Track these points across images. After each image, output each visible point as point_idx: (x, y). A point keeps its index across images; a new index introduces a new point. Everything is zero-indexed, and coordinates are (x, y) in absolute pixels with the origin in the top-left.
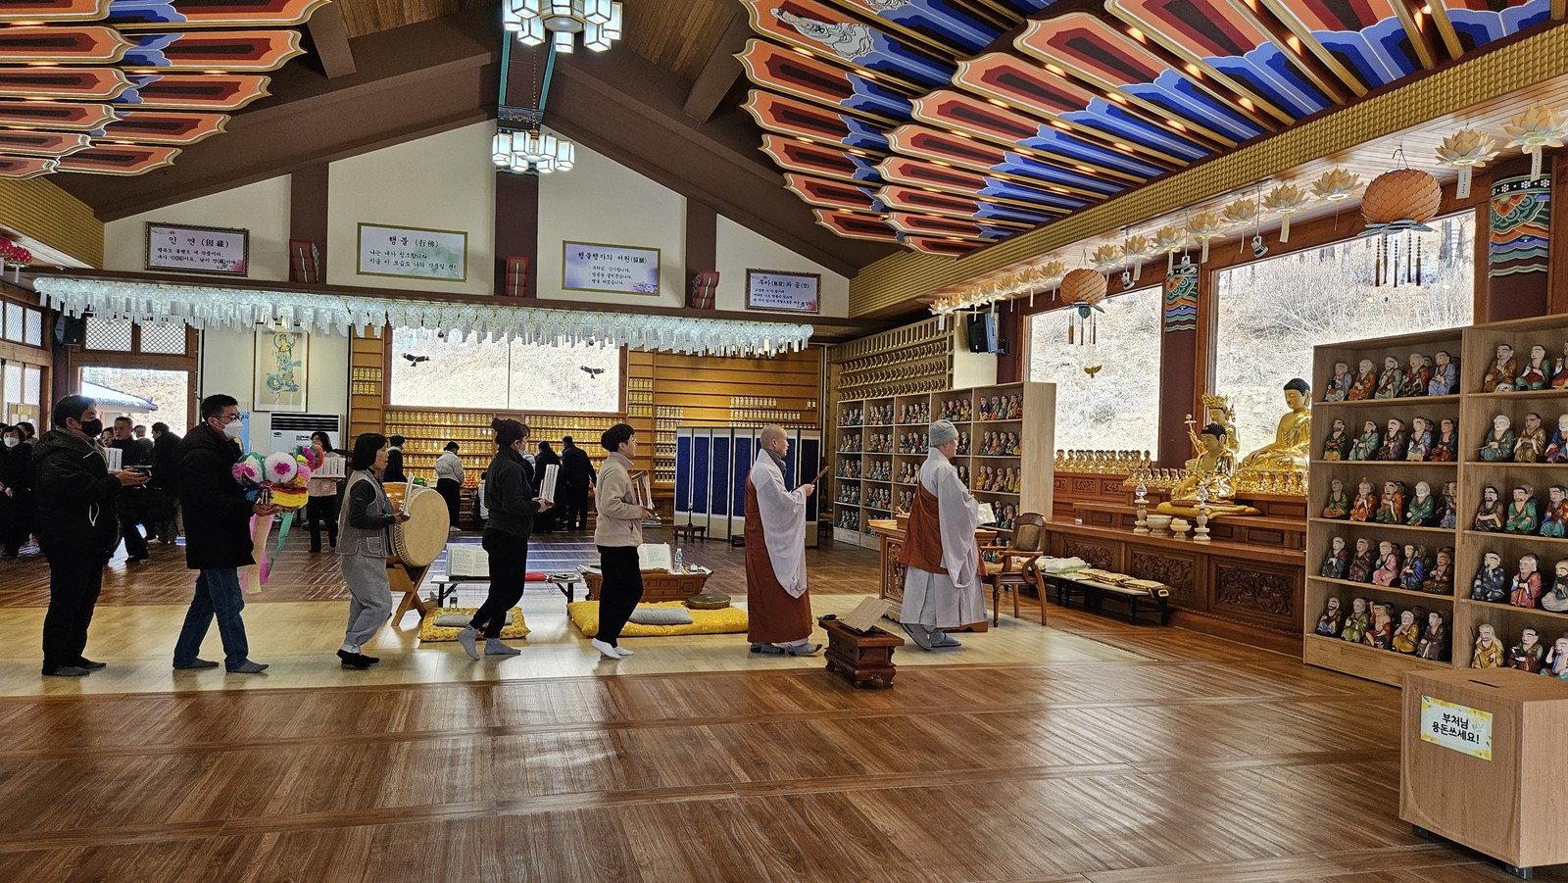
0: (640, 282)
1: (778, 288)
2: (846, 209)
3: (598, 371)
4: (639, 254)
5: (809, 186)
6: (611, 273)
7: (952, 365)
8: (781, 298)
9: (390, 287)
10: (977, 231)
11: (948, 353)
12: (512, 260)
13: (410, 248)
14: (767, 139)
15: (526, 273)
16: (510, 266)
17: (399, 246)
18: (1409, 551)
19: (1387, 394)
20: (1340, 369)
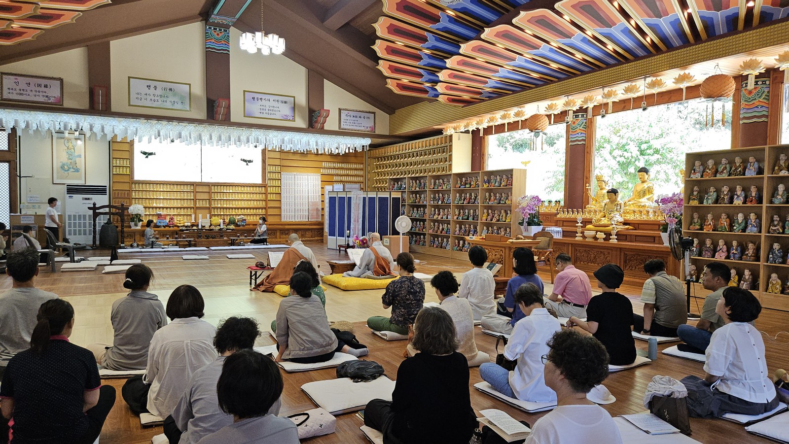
0: (285, 114)
1: (355, 118)
2: (406, 80)
3: (250, 161)
4: (284, 99)
5: (391, 68)
6: (270, 109)
7: (451, 160)
8: (357, 124)
9: (148, 113)
10: (480, 93)
11: (448, 154)
12: (221, 101)
13: (159, 92)
14: (378, 42)
15: (227, 108)
16: (219, 104)
17: (152, 90)
18: (735, 243)
19: (724, 175)
20: (697, 163)
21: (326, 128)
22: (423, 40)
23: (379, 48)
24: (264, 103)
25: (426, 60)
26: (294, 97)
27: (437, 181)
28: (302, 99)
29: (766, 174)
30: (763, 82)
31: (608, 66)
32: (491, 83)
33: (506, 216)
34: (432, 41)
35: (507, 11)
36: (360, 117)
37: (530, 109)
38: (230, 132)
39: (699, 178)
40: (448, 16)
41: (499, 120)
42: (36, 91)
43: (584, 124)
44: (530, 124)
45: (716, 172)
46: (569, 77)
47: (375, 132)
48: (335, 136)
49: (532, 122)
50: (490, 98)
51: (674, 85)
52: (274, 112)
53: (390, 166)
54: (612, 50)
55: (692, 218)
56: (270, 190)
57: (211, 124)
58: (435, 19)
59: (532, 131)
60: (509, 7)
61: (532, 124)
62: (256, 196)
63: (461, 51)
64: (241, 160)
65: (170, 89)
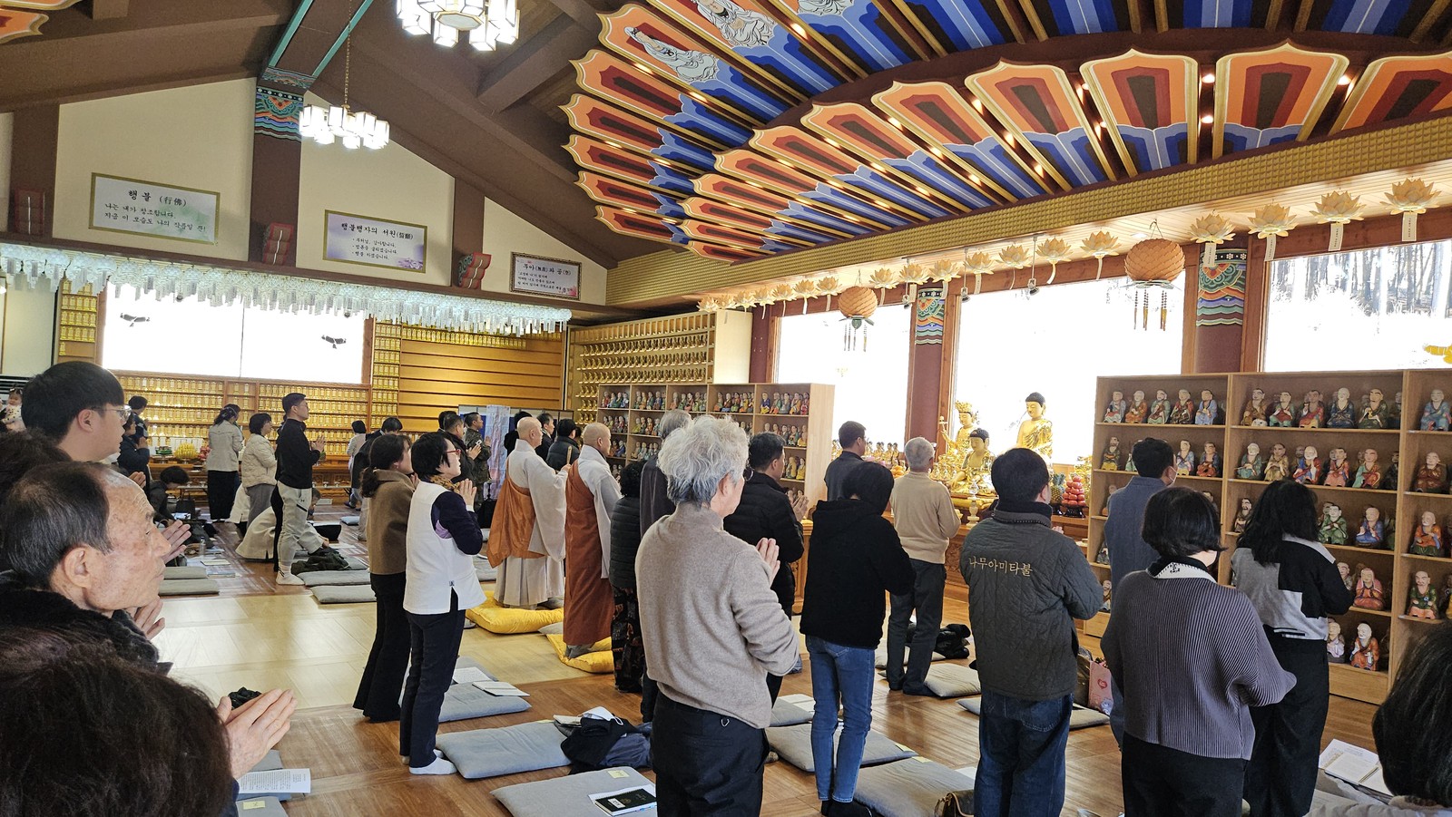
0: (406, 258)
1: (541, 273)
2: (630, 210)
3: (340, 341)
4: (406, 230)
5: (601, 185)
6: (376, 247)
7: (711, 358)
8: (545, 283)
10: (760, 243)
11: (709, 346)
12: (276, 228)
13: (153, 205)
14: (574, 138)
15: (289, 241)
16: (272, 233)
17: (140, 201)
19: (1159, 419)
20: (1117, 396)
21: (485, 287)
22: (656, 141)
23: (576, 148)
24: (364, 234)
25: (663, 178)
26: (426, 228)
27: (683, 396)
28: (441, 231)
30: (1235, 254)
31: (975, 210)
32: (777, 227)
33: (797, 468)
34: (669, 143)
35: (797, 101)
36: (552, 270)
37: (847, 277)
38: (294, 287)
39: (1119, 423)
40: (694, 103)
41: (793, 291)
43: (940, 308)
44: (844, 303)
46: (910, 226)
47: (578, 299)
48: (503, 303)
49: (847, 301)
50: (779, 252)
51: (1083, 251)
52: (384, 254)
53: (608, 360)
54: (980, 184)
56: (377, 396)
57: (257, 270)
58: (673, 107)
59: (848, 317)
60: (798, 94)
61: (848, 305)
62: (349, 408)
63: (717, 167)
64: (323, 338)
65: (178, 202)
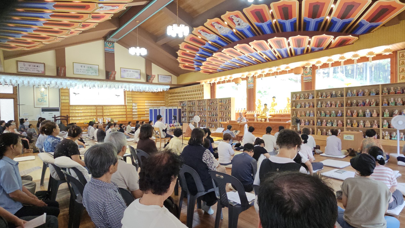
0: (138, 77)
1: (164, 78)
2: (187, 64)
3: (119, 96)
5: (182, 60)
7: (203, 94)
8: (165, 80)
9: (82, 77)
11: (202, 92)
13: (86, 68)
14: (179, 51)
15: (115, 75)
16: (112, 73)
17: (83, 68)
18: (307, 120)
19: (302, 99)
20: (294, 95)
21: (153, 82)
22: (198, 50)
23: (179, 53)
24: (128, 72)
25: (197, 58)
26: (140, 70)
27: (200, 102)
28: (143, 71)
29: (315, 98)
30: (310, 69)
31: (263, 62)
32: (221, 66)
34: (201, 51)
36: (166, 78)
38: (114, 84)
39: (295, 100)
40: (209, 43)
41: (223, 79)
42: (33, 68)
43: (253, 81)
45: (300, 98)
46: (249, 66)
47: (171, 83)
48: (156, 85)
49: (236, 80)
50: (219, 72)
52: (132, 76)
55: (293, 113)
56: (127, 107)
57: (107, 81)
58: (203, 44)
59: (236, 84)
62: (122, 110)
63: (213, 56)
65: (91, 67)
